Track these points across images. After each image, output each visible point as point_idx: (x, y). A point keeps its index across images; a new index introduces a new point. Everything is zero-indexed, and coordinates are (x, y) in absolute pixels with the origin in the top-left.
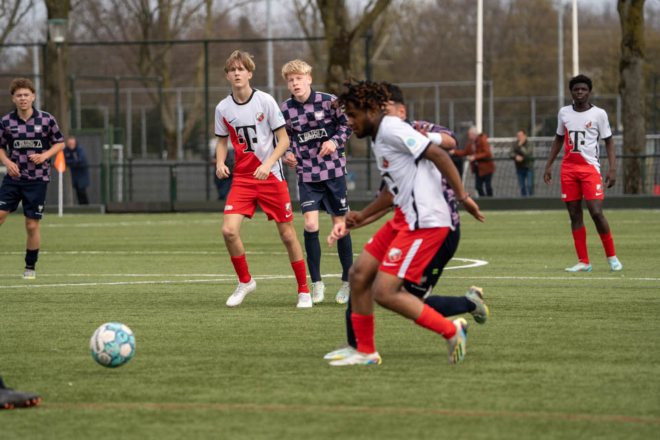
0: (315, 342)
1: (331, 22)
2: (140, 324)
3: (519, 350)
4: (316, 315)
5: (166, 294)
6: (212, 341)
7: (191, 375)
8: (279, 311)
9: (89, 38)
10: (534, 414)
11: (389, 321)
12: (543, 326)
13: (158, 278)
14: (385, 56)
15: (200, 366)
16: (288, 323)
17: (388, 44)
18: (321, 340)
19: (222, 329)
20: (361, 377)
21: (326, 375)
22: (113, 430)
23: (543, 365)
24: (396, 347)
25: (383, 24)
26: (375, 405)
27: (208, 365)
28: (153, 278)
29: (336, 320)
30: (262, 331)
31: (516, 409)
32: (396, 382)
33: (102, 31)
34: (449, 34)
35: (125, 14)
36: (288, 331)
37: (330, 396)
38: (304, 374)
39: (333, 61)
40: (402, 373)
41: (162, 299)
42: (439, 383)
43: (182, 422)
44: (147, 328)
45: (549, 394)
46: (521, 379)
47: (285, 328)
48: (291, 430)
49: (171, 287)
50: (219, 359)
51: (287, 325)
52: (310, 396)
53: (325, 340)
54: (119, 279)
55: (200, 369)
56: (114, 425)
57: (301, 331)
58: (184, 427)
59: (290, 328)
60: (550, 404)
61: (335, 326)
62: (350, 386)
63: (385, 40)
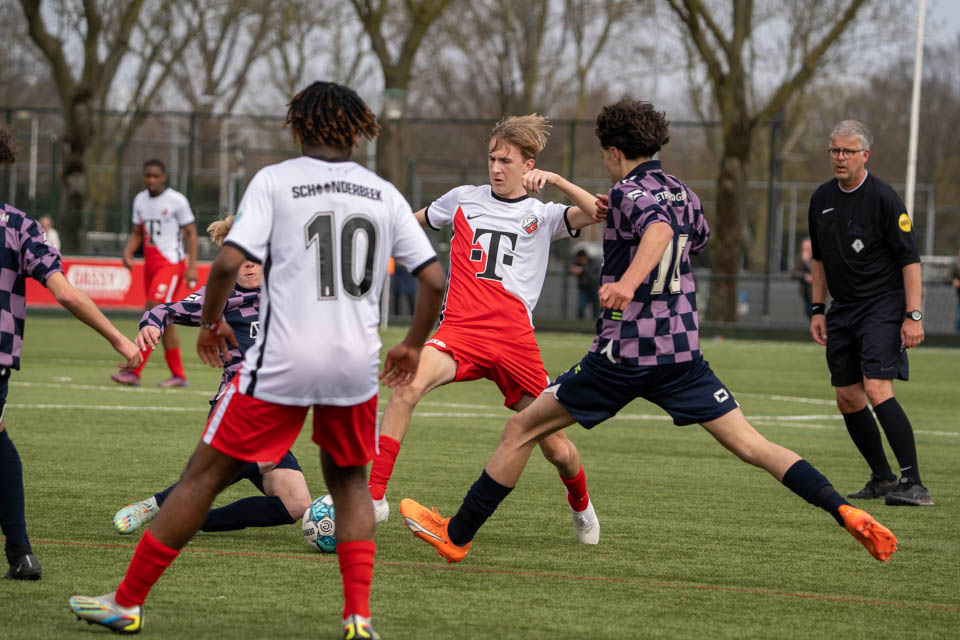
0: (658, 499)
1: (729, 104)
2: (449, 466)
3: (914, 524)
4: (667, 466)
5: (489, 431)
6: (531, 491)
7: (498, 531)
8: (621, 460)
9: (438, 114)
10: (915, 604)
11: (757, 479)
12: (952, 496)
13: (483, 411)
14: (799, 148)
15: (510, 521)
16: (630, 474)
17: (805, 134)
18: (666, 497)
19: (547, 477)
20: (707, 546)
21: (663, 541)
22: (389, 594)
23: (940, 544)
24: (758, 511)
25: (798, 110)
26: (717, 582)
27: (519, 521)
28: (476, 411)
29: (690, 474)
30: (595, 483)
31: (894, 596)
32: (748, 554)
33: (454, 107)
34: (884, 127)
35: (482, 87)
36: (628, 485)
37: (663, 568)
38: (637, 538)
39: (729, 153)
40: (759, 544)
41: (482, 436)
42: (802, 558)
43: (475, 590)
44: (456, 471)
45: (940, 580)
46: (908, 559)
47: (625, 481)
48: (605, 606)
49: (495, 423)
50: (536, 513)
51: (628, 477)
52: (639, 565)
53: (670, 497)
54: (435, 409)
55: (511, 526)
56: (392, 588)
57: (645, 485)
58: (475, 596)
59: (630, 481)
60: (938, 592)
61: (687, 481)
62: (690, 557)
63: (800, 129)
